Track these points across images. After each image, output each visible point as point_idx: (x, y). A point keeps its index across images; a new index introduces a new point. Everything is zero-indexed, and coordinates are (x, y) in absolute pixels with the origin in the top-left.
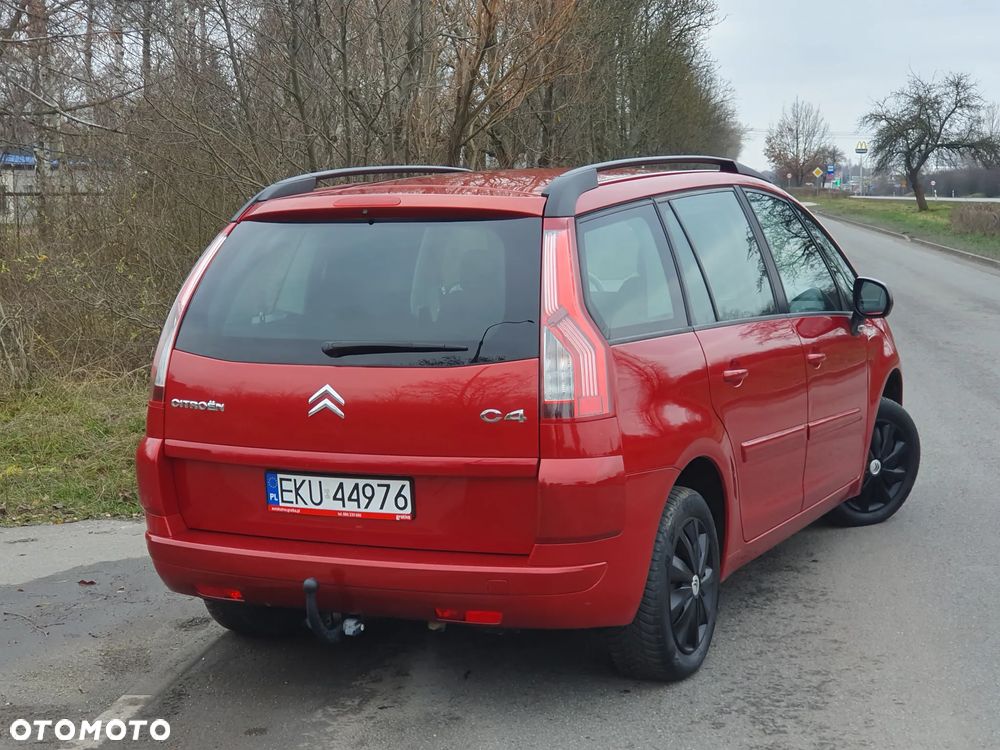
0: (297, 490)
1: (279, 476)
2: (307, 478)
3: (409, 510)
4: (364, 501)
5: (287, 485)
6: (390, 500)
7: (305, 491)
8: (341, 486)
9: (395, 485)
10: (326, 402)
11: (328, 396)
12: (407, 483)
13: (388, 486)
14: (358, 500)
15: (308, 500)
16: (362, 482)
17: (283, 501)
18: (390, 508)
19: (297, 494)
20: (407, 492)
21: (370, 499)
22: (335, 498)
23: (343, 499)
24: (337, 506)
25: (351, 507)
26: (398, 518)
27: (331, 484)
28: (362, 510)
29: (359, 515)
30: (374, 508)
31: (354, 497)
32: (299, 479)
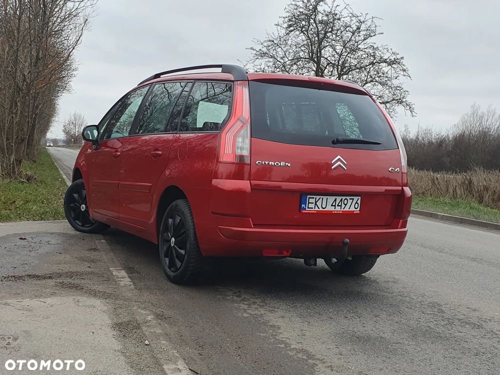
0: (316, 202)
1: (308, 196)
3: (358, 209)
4: (343, 206)
9: (356, 198)
12: (360, 198)
13: (353, 199)
14: (341, 206)
15: (320, 207)
16: (344, 198)
17: (308, 208)
18: (352, 209)
19: (316, 204)
20: (359, 202)
21: (346, 205)
22: (332, 205)
23: (335, 206)
24: (332, 209)
25: (338, 208)
27: (331, 199)
28: (342, 210)
29: (341, 212)
30: (347, 209)
31: (340, 204)
32: (318, 197)
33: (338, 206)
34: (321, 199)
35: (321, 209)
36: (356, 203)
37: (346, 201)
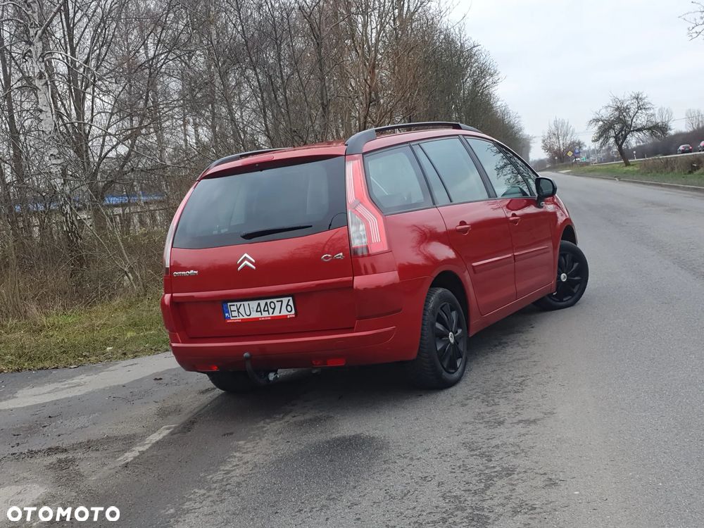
0: (238, 310)
1: (229, 304)
2: (242, 303)
3: (293, 312)
4: (271, 311)
5: (234, 308)
6: (283, 308)
7: (242, 310)
8: (259, 304)
9: (285, 300)
10: (246, 262)
11: (247, 259)
12: (291, 298)
14: (268, 311)
15: (244, 315)
16: (269, 301)
18: (284, 312)
19: (238, 312)
20: (291, 303)
21: (274, 309)
23: (260, 311)
24: (258, 315)
25: (265, 314)
26: (288, 317)
27: (254, 304)
28: (271, 315)
30: (277, 313)
31: (266, 309)
32: (239, 304)
33: (264, 311)
34: (242, 306)
35: (246, 317)
36: (288, 305)
37: (272, 304)
